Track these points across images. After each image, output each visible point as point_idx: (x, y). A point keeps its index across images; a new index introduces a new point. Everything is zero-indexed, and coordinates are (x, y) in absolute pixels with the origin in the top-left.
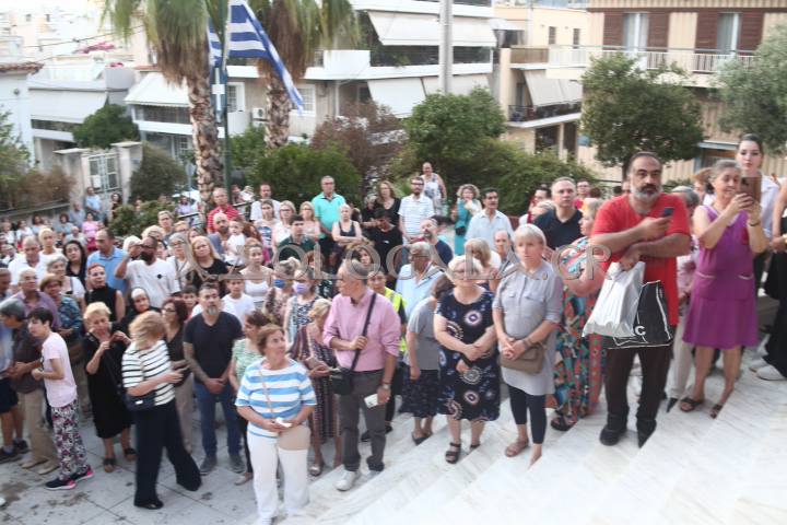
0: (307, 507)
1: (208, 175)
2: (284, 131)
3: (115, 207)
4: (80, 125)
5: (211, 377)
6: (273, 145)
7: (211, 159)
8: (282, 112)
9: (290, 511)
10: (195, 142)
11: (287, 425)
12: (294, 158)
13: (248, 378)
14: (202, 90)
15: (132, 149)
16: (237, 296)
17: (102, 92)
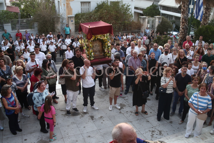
0: (200, 135)
1: (183, 31)
2: (207, 20)
3: (152, 33)
4: (145, 9)
5: (180, 91)
6: (203, 24)
7: (185, 26)
8: (208, 15)
9: (195, 135)
10: (181, 21)
11: (201, 112)
12: (210, 29)
13: (194, 96)
14: (186, 6)
15: (159, 18)
16: (190, 69)
17: (152, 1)
